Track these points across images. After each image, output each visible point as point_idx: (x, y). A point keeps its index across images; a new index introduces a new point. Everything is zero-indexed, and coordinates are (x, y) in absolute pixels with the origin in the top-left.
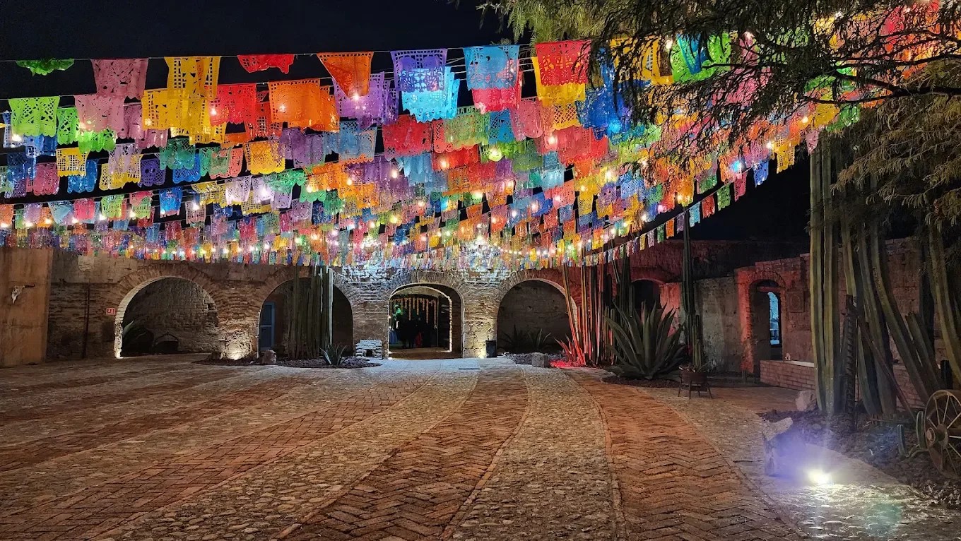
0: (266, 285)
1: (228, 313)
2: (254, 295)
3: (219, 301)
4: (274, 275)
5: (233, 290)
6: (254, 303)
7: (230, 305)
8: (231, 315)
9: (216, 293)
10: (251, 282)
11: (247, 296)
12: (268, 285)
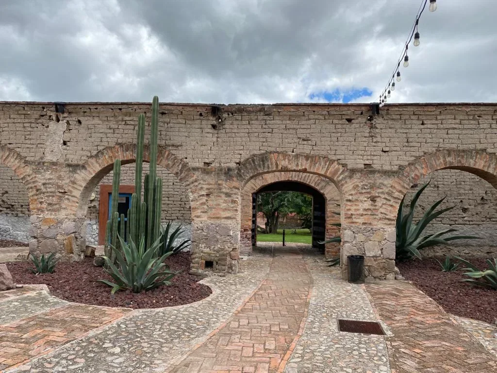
0: (86, 169)
1: (41, 203)
2: (71, 181)
3: (31, 188)
4: (97, 156)
5: (48, 175)
6: (71, 192)
7: (44, 193)
8: (44, 206)
9: (29, 178)
10: (69, 165)
11: (64, 182)
12: (88, 169)
